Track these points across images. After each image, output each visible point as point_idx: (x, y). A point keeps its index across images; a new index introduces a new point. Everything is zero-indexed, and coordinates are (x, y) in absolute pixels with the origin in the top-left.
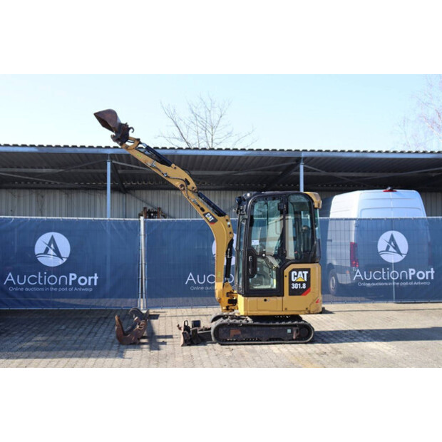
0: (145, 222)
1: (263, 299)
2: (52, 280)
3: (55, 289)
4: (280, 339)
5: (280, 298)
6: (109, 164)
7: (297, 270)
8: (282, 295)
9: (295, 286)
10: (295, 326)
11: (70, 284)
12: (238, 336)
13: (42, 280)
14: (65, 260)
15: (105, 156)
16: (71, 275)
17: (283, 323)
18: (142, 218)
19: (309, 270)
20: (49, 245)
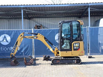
0: (34, 30)
1: (66, 52)
2: (5, 49)
3: (6, 52)
4: (71, 63)
5: (71, 51)
6: (22, 11)
7: (76, 43)
8: (71, 50)
9: (75, 48)
10: (76, 59)
11: (11, 50)
12: (59, 62)
13: (2, 49)
14: (9, 43)
15: (21, 8)
16: (11, 47)
17: (72, 59)
18: (33, 29)
19: (79, 43)
20: (4, 38)
